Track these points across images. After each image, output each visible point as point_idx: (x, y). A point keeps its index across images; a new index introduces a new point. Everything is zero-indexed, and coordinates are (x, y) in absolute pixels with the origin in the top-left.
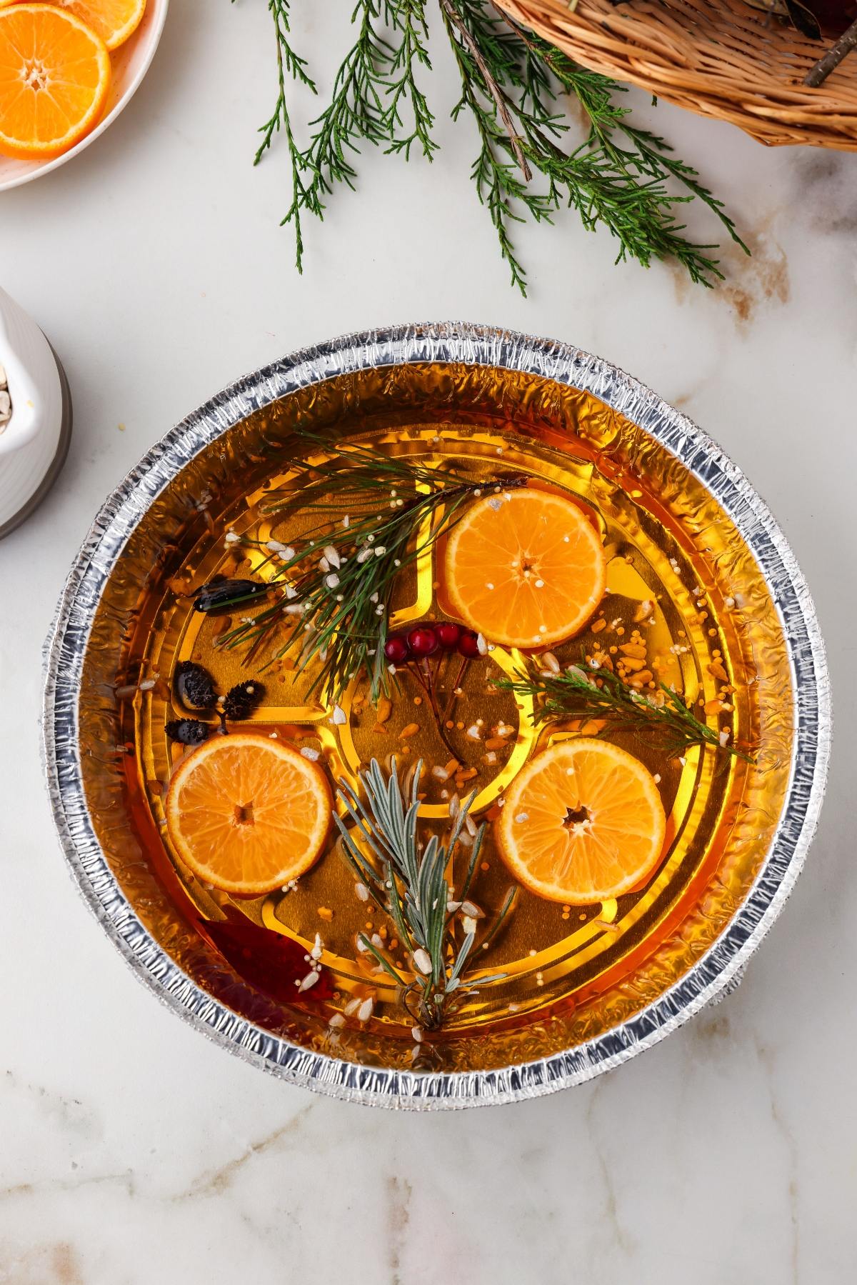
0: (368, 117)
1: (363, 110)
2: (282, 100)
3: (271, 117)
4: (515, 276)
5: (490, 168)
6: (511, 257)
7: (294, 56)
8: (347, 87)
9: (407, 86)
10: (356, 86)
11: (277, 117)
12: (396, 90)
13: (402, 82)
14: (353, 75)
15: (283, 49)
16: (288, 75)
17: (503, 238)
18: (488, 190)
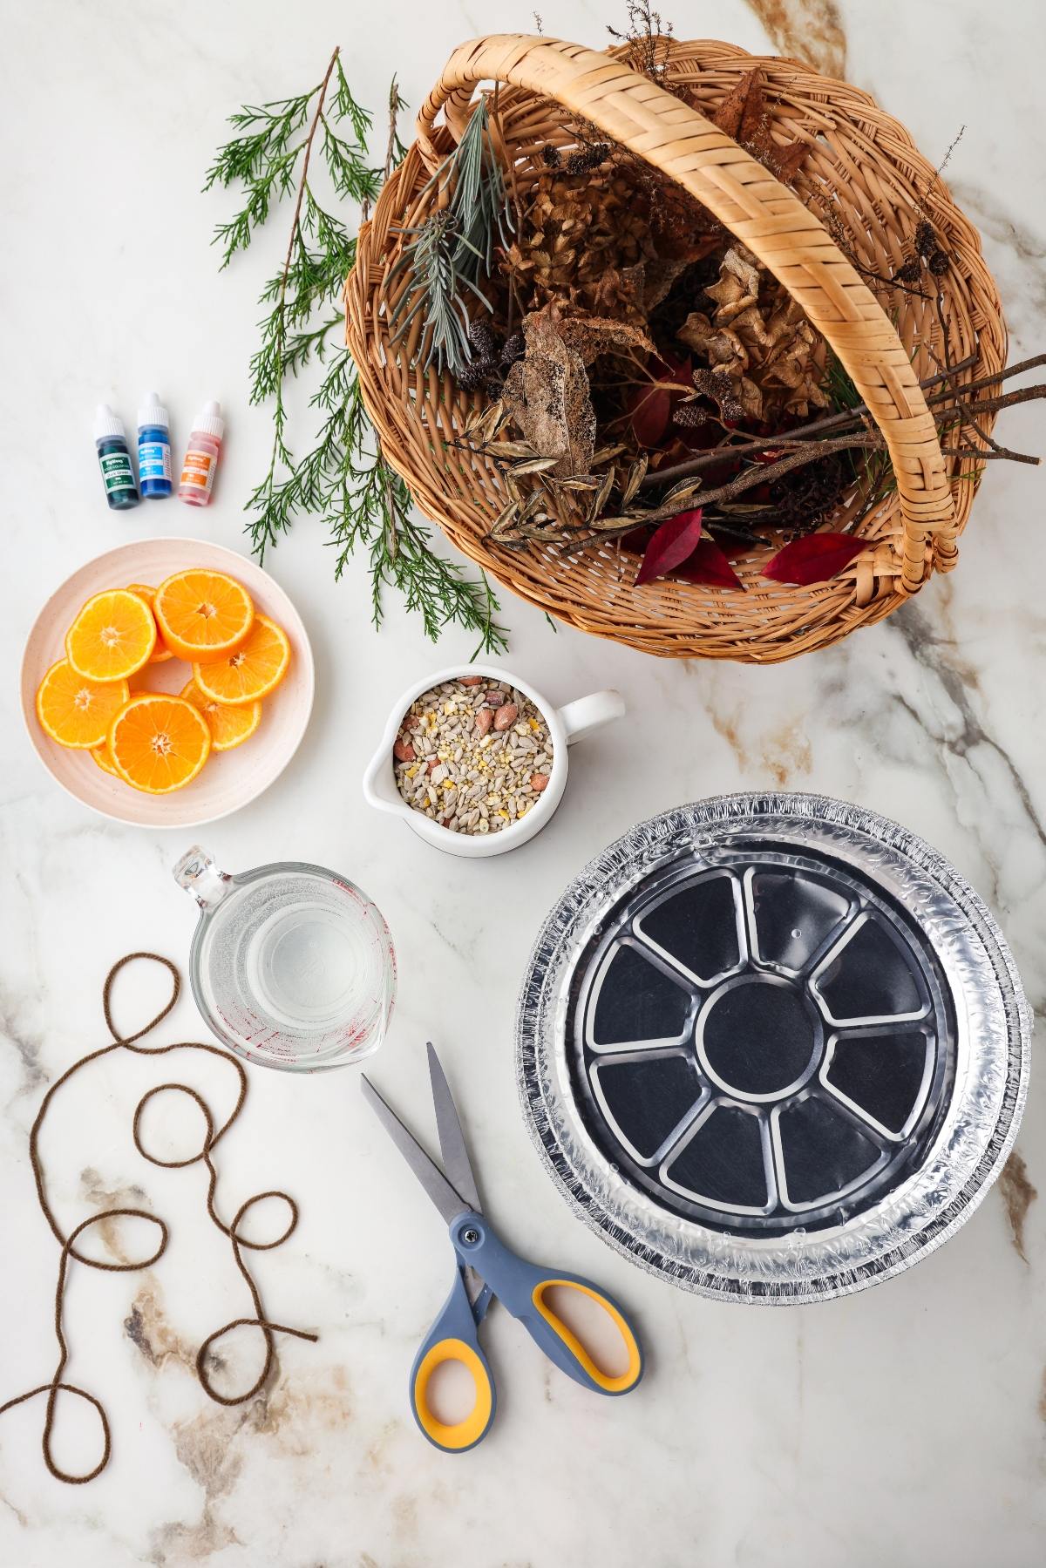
0: (312, 493)
1: (311, 488)
2: (271, 476)
3: (262, 484)
4: (376, 617)
5: (382, 546)
6: (377, 605)
7: (284, 450)
8: (304, 472)
9: (341, 486)
10: (311, 473)
11: (265, 485)
12: (333, 487)
13: (338, 483)
14: (311, 465)
15: (278, 444)
16: (278, 461)
17: (376, 591)
18: (377, 559)
